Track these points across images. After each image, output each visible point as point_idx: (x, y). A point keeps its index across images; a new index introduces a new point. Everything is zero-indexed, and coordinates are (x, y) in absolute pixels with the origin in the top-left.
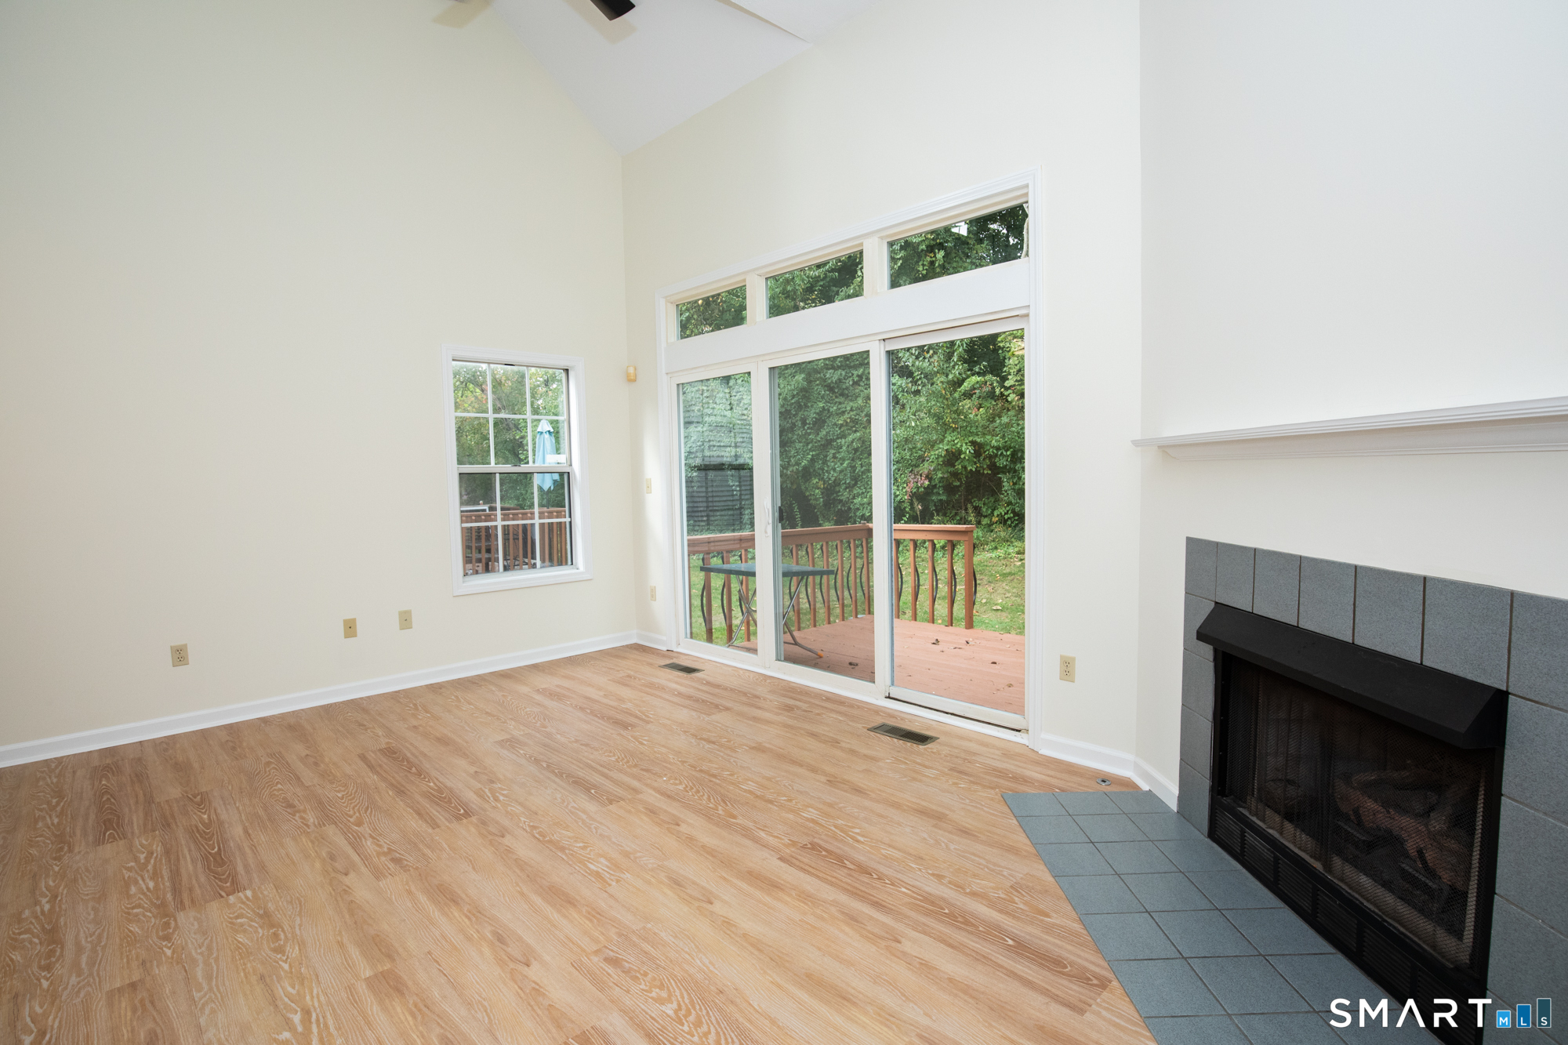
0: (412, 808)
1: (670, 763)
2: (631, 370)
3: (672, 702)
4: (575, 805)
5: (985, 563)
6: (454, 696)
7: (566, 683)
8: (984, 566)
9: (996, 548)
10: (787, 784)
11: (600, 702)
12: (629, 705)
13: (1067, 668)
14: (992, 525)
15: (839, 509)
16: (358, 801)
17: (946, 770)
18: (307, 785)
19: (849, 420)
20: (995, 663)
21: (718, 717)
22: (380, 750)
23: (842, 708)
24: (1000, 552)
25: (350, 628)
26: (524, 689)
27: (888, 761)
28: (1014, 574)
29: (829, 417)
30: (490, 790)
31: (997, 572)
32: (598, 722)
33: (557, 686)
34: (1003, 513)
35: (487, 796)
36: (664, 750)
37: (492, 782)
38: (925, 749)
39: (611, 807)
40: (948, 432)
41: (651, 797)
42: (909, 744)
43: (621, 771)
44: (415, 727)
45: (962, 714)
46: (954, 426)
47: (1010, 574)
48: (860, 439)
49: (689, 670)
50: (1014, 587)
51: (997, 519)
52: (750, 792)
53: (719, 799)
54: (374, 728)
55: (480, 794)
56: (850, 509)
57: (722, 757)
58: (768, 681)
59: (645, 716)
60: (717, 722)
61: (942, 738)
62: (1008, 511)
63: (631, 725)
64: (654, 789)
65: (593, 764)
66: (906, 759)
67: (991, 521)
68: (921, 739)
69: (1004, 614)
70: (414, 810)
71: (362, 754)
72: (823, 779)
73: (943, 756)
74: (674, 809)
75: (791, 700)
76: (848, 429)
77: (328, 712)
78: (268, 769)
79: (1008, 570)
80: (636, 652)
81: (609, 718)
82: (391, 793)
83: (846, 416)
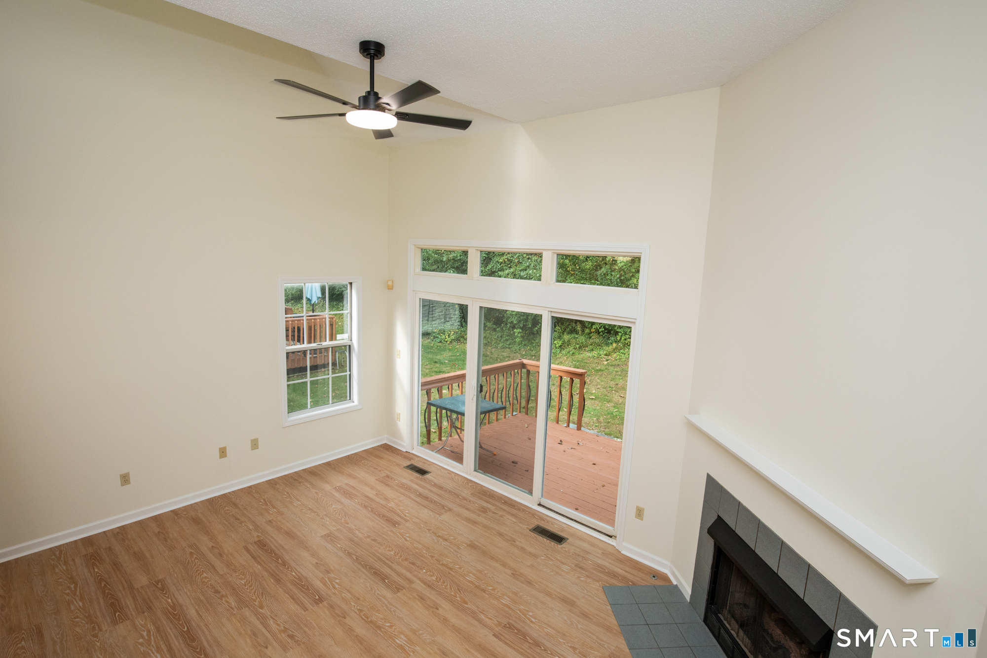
0: (287, 593)
1: (425, 557)
2: (390, 283)
3: (417, 502)
4: (379, 593)
5: (585, 361)
6: (286, 492)
7: (352, 482)
8: (585, 363)
9: (592, 350)
10: (490, 576)
11: (374, 501)
12: (392, 505)
13: (640, 513)
14: (591, 333)
15: (497, 316)
16: (255, 588)
17: (573, 566)
18: (221, 574)
19: (506, 260)
20: (595, 464)
21: (446, 517)
22: (255, 543)
23: (515, 512)
24: (595, 353)
25: (223, 453)
26: (327, 487)
27: (542, 558)
28: (603, 371)
29: (494, 256)
30: (328, 578)
31: (593, 368)
32: (378, 520)
33: (346, 484)
34: (598, 328)
35: (328, 584)
36: (420, 546)
37: (328, 572)
38: (562, 548)
39: (399, 594)
40: (568, 276)
41: (419, 586)
42: (553, 543)
43: (398, 563)
44: (270, 521)
45: (580, 521)
46: (572, 273)
47: (600, 370)
48: (513, 273)
49: (422, 472)
50: (602, 381)
51: (594, 330)
52: (471, 582)
53: (456, 588)
54: (245, 522)
55: (322, 581)
56: (503, 316)
57: (453, 553)
58: (470, 484)
59: (403, 514)
60: (446, 522)
61: (570, 540)
62: (601, 326)
63: (397, 523)
64: (420, 579)
65: (382, 557)
66: (552, 556)
67: (590, 331)
68: (559, 539)
69: (597, 402)
70: (289, 595)
71: (245, 546)
72: (509, 572)
73: (571, 554)
74: (432, 596)
75: (486, 503)
76: (505, 266)
77: (212, 504)
78: (193, 559)
79: (599, 368)
80: (386, 452)
81: (384, 516)
82: (272, 581)
83: (505, 257)
